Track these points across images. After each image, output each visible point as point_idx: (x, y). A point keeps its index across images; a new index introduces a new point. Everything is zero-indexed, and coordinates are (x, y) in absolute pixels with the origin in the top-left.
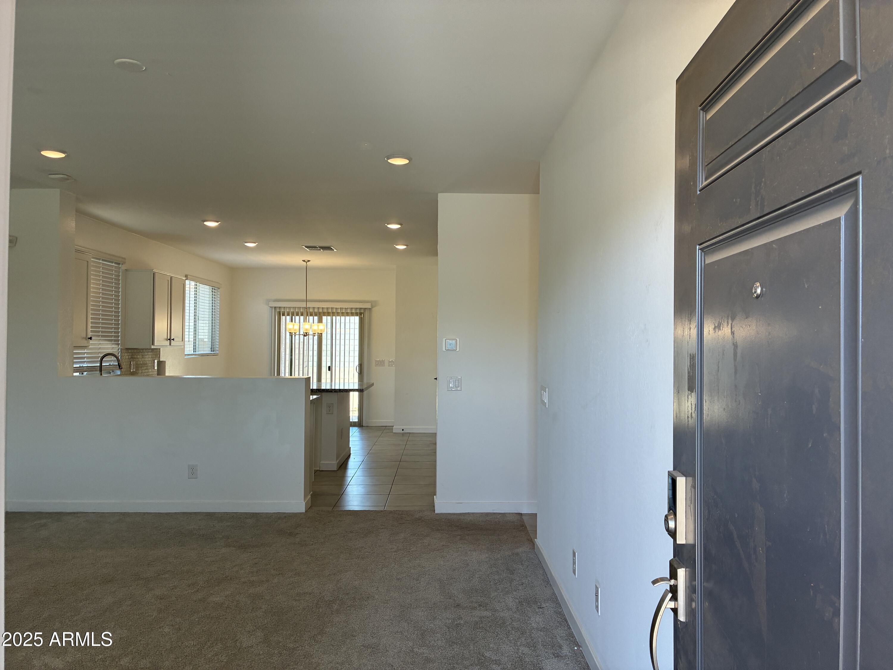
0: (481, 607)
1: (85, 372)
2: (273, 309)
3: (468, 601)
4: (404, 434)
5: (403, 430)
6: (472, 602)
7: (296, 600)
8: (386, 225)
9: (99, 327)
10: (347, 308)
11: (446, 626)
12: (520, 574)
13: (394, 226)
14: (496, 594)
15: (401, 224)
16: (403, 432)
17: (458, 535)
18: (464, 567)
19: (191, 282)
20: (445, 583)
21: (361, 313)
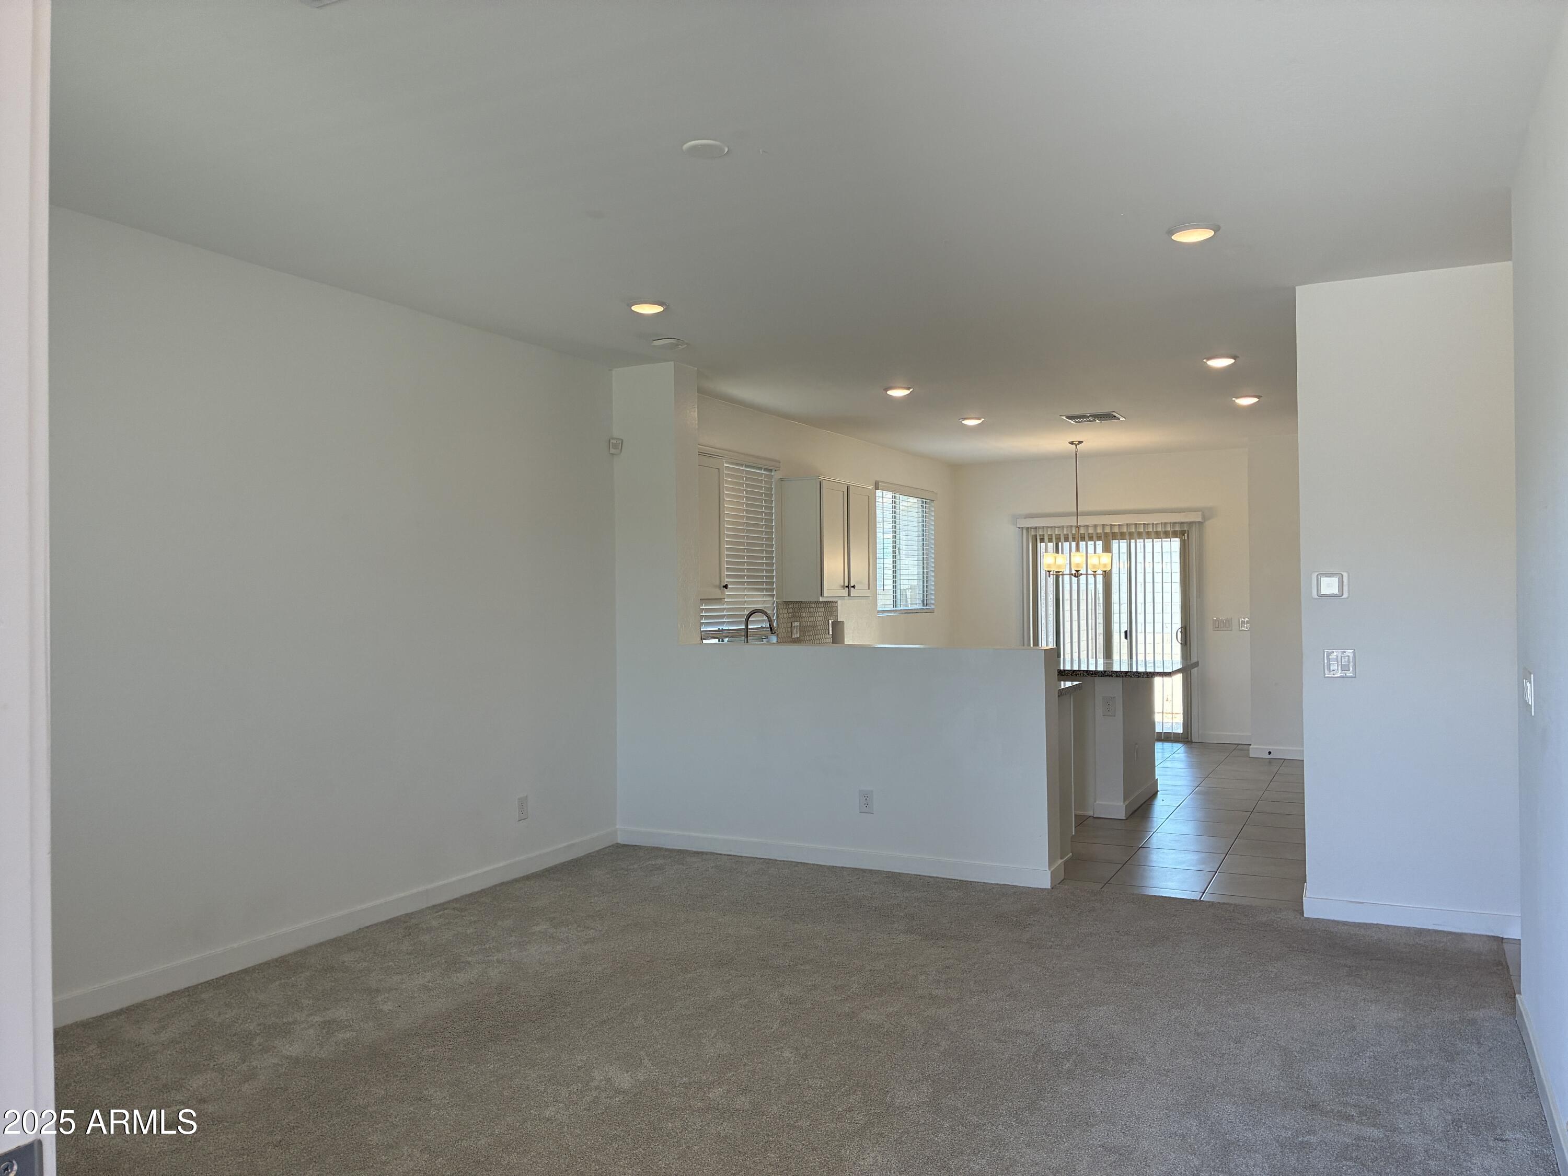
0: (1364, 1118)
1: (726, 637)
2: (1025, 531)
3: (1337, 1100)
4: (1271, 761)
5: (1270, 753)
6: (1346, 1104)
7: (999, 1041)
8: (1204, 360)
9: (743, 570)
10: (1157, 524)
11: (1278, 1141)
12: (1468, 1063)
13: (1220, 363)
14: (1404, 1095)
15: (1234, 357)
16: (1271, 756)
17: (1346, 966)
18: (1343, 1032)
19: (885, 493)
20: (1296, 1056)
21: (1182, 532)
